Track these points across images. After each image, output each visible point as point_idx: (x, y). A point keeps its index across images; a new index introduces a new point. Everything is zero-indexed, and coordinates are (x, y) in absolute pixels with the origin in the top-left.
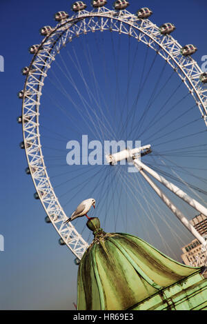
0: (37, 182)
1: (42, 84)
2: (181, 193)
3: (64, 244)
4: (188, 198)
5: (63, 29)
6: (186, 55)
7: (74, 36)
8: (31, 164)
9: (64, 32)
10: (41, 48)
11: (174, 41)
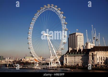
0: (30, 31)
1: (39, 14)
2: (52, 46)
3: (28, 44)
4: (53, 48)
5: (48, 7)
6: (65, 24)
7: (49, 10)
8: (30, 27)
9: (48, 8)
10: (42, 8)
11: (64, 20)
